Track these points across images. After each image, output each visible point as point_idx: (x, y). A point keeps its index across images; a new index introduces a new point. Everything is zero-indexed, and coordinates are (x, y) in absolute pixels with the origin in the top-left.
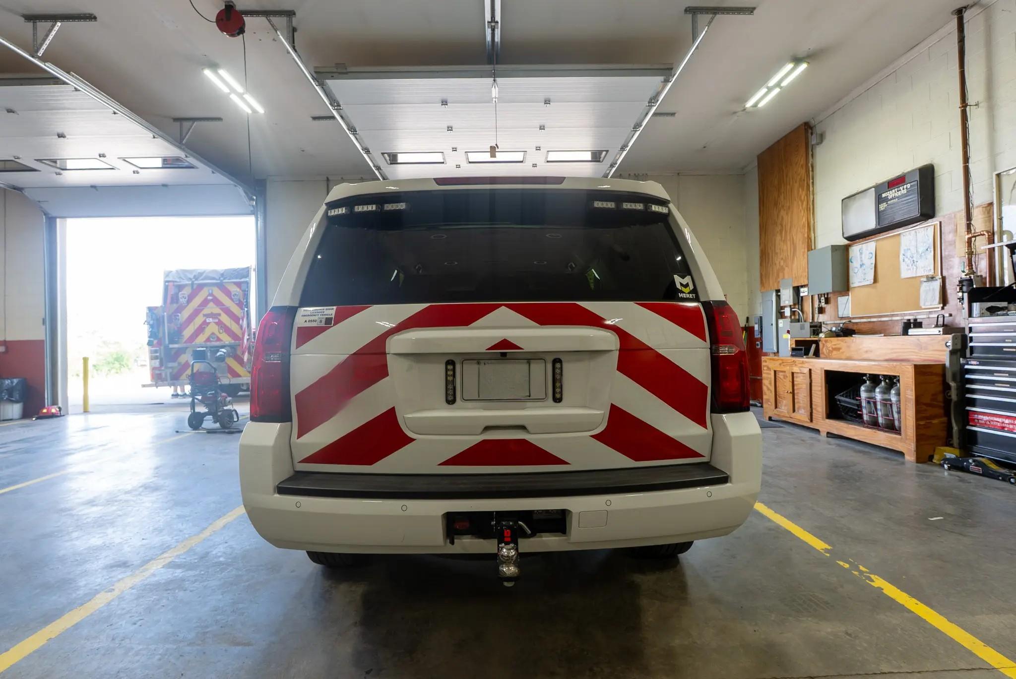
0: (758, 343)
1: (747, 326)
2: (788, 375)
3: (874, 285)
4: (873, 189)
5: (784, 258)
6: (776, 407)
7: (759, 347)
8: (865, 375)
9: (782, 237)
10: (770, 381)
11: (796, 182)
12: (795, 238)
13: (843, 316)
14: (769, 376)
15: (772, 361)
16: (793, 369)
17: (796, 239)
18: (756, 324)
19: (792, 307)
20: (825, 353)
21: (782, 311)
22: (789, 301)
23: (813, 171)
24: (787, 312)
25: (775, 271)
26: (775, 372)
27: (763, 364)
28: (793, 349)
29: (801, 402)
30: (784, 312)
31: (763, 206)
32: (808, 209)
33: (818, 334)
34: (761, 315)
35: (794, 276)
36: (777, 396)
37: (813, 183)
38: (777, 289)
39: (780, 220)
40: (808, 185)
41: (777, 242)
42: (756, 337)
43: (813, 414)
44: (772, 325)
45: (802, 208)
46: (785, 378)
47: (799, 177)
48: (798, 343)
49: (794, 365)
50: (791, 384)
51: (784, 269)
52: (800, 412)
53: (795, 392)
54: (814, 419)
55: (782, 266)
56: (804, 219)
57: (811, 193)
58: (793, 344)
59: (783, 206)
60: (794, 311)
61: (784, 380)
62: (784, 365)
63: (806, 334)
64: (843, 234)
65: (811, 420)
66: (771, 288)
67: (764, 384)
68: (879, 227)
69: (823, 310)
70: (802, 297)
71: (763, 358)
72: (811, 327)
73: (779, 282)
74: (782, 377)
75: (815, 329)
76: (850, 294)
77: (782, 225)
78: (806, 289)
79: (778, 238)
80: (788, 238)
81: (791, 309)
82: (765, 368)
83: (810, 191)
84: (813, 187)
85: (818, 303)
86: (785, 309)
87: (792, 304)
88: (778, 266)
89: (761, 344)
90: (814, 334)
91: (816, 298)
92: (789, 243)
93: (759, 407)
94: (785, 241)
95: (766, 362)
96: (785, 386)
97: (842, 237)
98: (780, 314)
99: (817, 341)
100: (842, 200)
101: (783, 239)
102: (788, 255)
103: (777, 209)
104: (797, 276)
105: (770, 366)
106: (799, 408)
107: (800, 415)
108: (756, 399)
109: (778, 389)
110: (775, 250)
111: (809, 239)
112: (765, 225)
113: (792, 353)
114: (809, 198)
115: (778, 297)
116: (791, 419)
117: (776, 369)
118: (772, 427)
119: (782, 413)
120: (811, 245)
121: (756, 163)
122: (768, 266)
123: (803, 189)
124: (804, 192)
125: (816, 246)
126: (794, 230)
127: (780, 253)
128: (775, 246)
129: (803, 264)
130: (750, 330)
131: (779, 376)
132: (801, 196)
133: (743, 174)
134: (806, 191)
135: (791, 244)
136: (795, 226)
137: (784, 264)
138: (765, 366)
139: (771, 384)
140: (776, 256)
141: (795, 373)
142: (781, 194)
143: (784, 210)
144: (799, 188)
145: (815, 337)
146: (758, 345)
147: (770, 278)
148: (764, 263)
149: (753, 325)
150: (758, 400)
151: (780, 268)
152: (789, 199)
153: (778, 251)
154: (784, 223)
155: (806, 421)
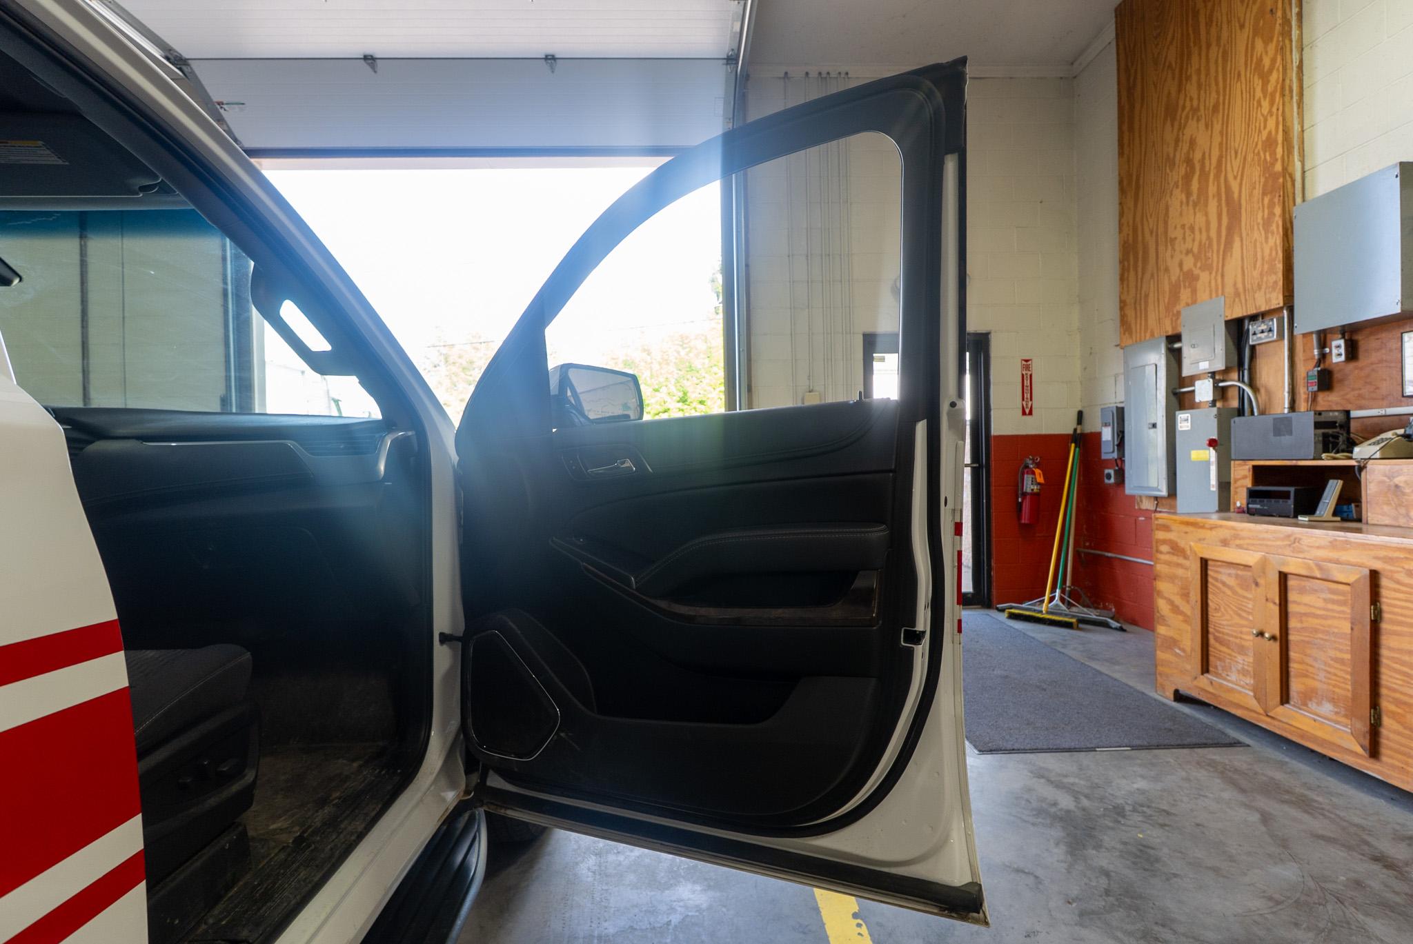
0: (1110, 471)
1: (1079, 431)
2: (1260, 581)
5: (1195, 250)
6: (1205, 669)
7: (1113, 481)
9: (1189, 194)
10: (1185, 588)
11: (1242, 26)
12: (1235, 185)
14: (1180, 572)
15: (1190, 529)
16: (1282, 563)
17: (1240, 188)
18: (1106, 425)
19: (1220, 376)
20: (1389, 509)
21: (1187, 389)
22: (1211, 360)
24: (1204, 391)
25: (1167, 288)
26: (1204, 563)
27: (1157, 533)
28: (1250, 495)
29: (1322, 676)
30: (1193, 391)
31: (1131, 129)
32: (1287, 92)
34: (1120, 405)
35: (1229, 289)
36: (1211, 638)
37: (1300, 15)
38: (1170, 332)
39: (1186, 147)
40: (1286, 22)
41: (1172, 211)
42: (1104, 457)
43: (1385, 732)
44: (1154, 426)
45: (1265, 94)
46: (1246, 588)
47: (1255, 12)
50: (1275, 609)
51: (1197, 278)
52: (1313, 706)
53: (1292, 637)
54: (1383, 750)
55: (1190, 271)
56: (1271, 123)
58: (1244, 477)
59: (1195, 110)
60: (1224, 389)
61: (1243, 593)
62: (1240, 546)
63: (1296, 449)
65: (1374, 751)
66: (1152, 334)
67: (1159, 593)
69: (1337, 376)
70: (1253, 348)
72: (1317, 425)
73: (1179, 313)
74: (1233, 582)
75: (1330, 431)
77: (1189, 161)
78: (1271, 324)
79: (1177, 198)
80: (1212, 189)
81: (1216, 381)
82: (1164, 548)
83: (1291, 40)
84: (1300, 26)
85: (1315, 359)
86: (1198, 383)
87: (1219, 367)
88: (1175, 273)
89: (1121, 474)
90: (1329, 450)
91: (1308, 347)
92: (1213, 204)
93: (1117, 629)
94: (1200, 202)
95: (1168, 529)
96: (1245, 615)
98: (1180, 398)
99: (1347, 468)
101: (1194, 197)
102: (1209, 238)
103: (1172, 126)
104: (1241, 290)
105: (1182, 544)
106: (1308, 696)
107: (1315, 720)
108: (1099, 604)
109: (1214, 617)
110: (1166, 232)
111: (1288, 179)
112: (1134, 177)
113: (1250, 506)
114: (1289, 61)
115: (1175, 356)
116: (1269, 720)
117: (1206, 556)
118: (1205, 746)
119: (1230, 690)
120: (1294, 193)
121: (1110, 34)
122: (1142, 279)
123: (1267, 41)
124: (1272, 47)
125: (1309, 196)
126: (1232, 166)
127: (1184, 238)
128: (1166, 223)
129: (1267, 252)
130: (1087, 442)
131: (1216, 580)
132: (1260, 60)
133: (1075, 77)
134: (1281, 39)
135: (1219, 205)
136: (1236, 153)
137: (1195, 265)
138: (1164, 542)
139: (1185, 595)
140: (1170, 247)
141: (1289, 576)
142: (1188, 78)
143: (1198, 120)
144: (1253, 42)
145: (1335, 459)
146: (1109, 476)
147: (1151, 307)
148: (1132, 273)
149: (1098, 430)
150: (1105, 608)
151: (1181, 278)
152: (1217, 84)
153: (1176, 233)
154: (1197, 156)
155: (1350, 748)
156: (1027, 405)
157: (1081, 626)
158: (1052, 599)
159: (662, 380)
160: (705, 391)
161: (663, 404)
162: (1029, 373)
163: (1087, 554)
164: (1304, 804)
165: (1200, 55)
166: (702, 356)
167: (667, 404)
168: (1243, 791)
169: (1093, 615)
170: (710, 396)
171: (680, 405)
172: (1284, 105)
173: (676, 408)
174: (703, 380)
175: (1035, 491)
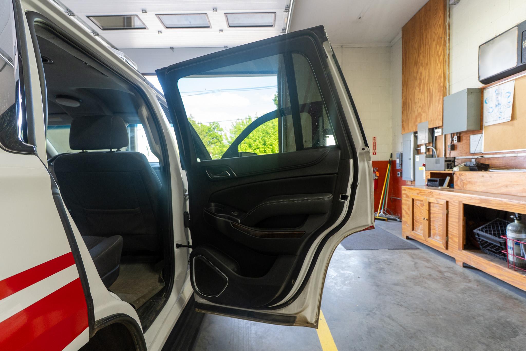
0: (399, 173)
1: (391, 160)
2: (425, 204)
3: (512, 122)
4: (517, 27)
5: (421, 106)
6: (413, 229)
7: (399, 176)
8: (513, 214)
9: (420, 89)
10: (409, 207)
11: (434, 41)
12: (431, 88)
13: (476, 152)
14: (408, 202)
15: (410, 190)
16: (429, 199)
17: (433, 89)
18: (398, 158)
19: (427, 145)
20: (459, 185)
21: (419, 148)
22: (425, 140)
23: (449, 29)
24: (423, 149)
25: (414, 117)
26: (413, 200)
27: (403, 192)
28: (429, 181)
29: (437, 229)
30: (420, 149)
31: (406, 67)
32: (445, 62)
33: (451, 168)
34: (402, 152)
35: (430, 119)
36: (414, 221)
37: (449, 39)
38: (415, 131)
39: (419, 75)
40: (445, 41)
41: (416, 94)
42: (397, 168)
43: (449, 243)
44: (410, 159)
45: (439, 62)
46: (422, 207)
47: (437, 35)
48: (433, 175)
49: (431, 196)
50: (428, 212)
51: (421, 115)
52: (435, 237)
53: (431, 219)
54: (449, 248)
55: (420, 113)
56: (440, 71)
57: (447, 48)
58: (428, 176)
59: (422, 64)
60: (429, 149)
61: (421, 208)
62: (421, 195)
63: (441, 168)
64: (479, 78)
65: (447, 248)
66: (410, 131)
67: (403, 208)
68: (521, 64)
69: (455, 146)
70: (436, 137)
71: (403, 187)
72: (446, 161)
73: (417, 125)
74: (419, 205)
75: (449, 163)
76: (483, 132)
77: (420, 79)
78: (440, 130)
79: (417, 90)
80: (426, 88)
81: (426, 146)
82: (404, 196)
83: (446, 47)
84: (449, 42)
85: (450, 142)
86: (422, 147)
87: (427, 142)
88: (416, 112)
89: (401, 173)
90: (448, 168)
91: (449, 138)
92: (426, 93)
93: (399, 221)
94: (423, 92)
95: (405, 190)
96: (421, 214)
97: (478, 80)
98: (417, 151)
99: (451, 174)
100: (480, 47)
101: (421, 90)
102: (425, 103)
103: (416, 67)
104: (432, 120)
105: (408, 194)
106: (435, 234)
107: (435, 241)
108: (396, 214)
109: (415, 215)
110: (414, 100)
111: (444, 88)
112: (406, 81)
113: (428, 184)
114: (445, 53)
115: (416, 137)
116: (426, 242)
117: (413, 198)
118: (409, 249)
119: (418, 235)
120: (446, 92)
121: (400, 35)
122: (408, 113)
123: (440, 46)
124: (441, 48)
125: (451, 93)
126: (431, 82)
127: (419, 102)
128: (414, 97)
129: (439, 109)
130: (393, 163)
131: (416, 204)
132: (438, 52)
133: (391, 47)
134: (443, 46)
135: (428, 94)
136: (432, 78)
137: (421, 111)
138: (404, 194)
139: (409, 209)
140: (415, 105)
141: (431, 203)
142: (420, 54)
143: (423, 67)
144: (437, 46)
145: (449, 171)
146: (398, 174)
147: (410, 123)
148: (405, 111)
149: (395, 160)
150: (398, 215)
151: (418, 114)
152: (428, 57)
153: (416, 100)
154: (422, 78)
155: (441, 247)
156: (374, 151)
157: (388, 220)
158: (380, 212)
159: (257, 137)
160: (272, 141)
161: (257, 146)
162: (375, 141)
163: (393, 199)
164: (428, 261)
165: (423, 47)
166: (271, 128)
167: (258, 146)
168: (413, 258)
169: (392, 217)
170: (274, 143)
171: (263, 146)
172: (444, 66)
173: (262, 147)
174: (271, 137)
175: (376, 179)
